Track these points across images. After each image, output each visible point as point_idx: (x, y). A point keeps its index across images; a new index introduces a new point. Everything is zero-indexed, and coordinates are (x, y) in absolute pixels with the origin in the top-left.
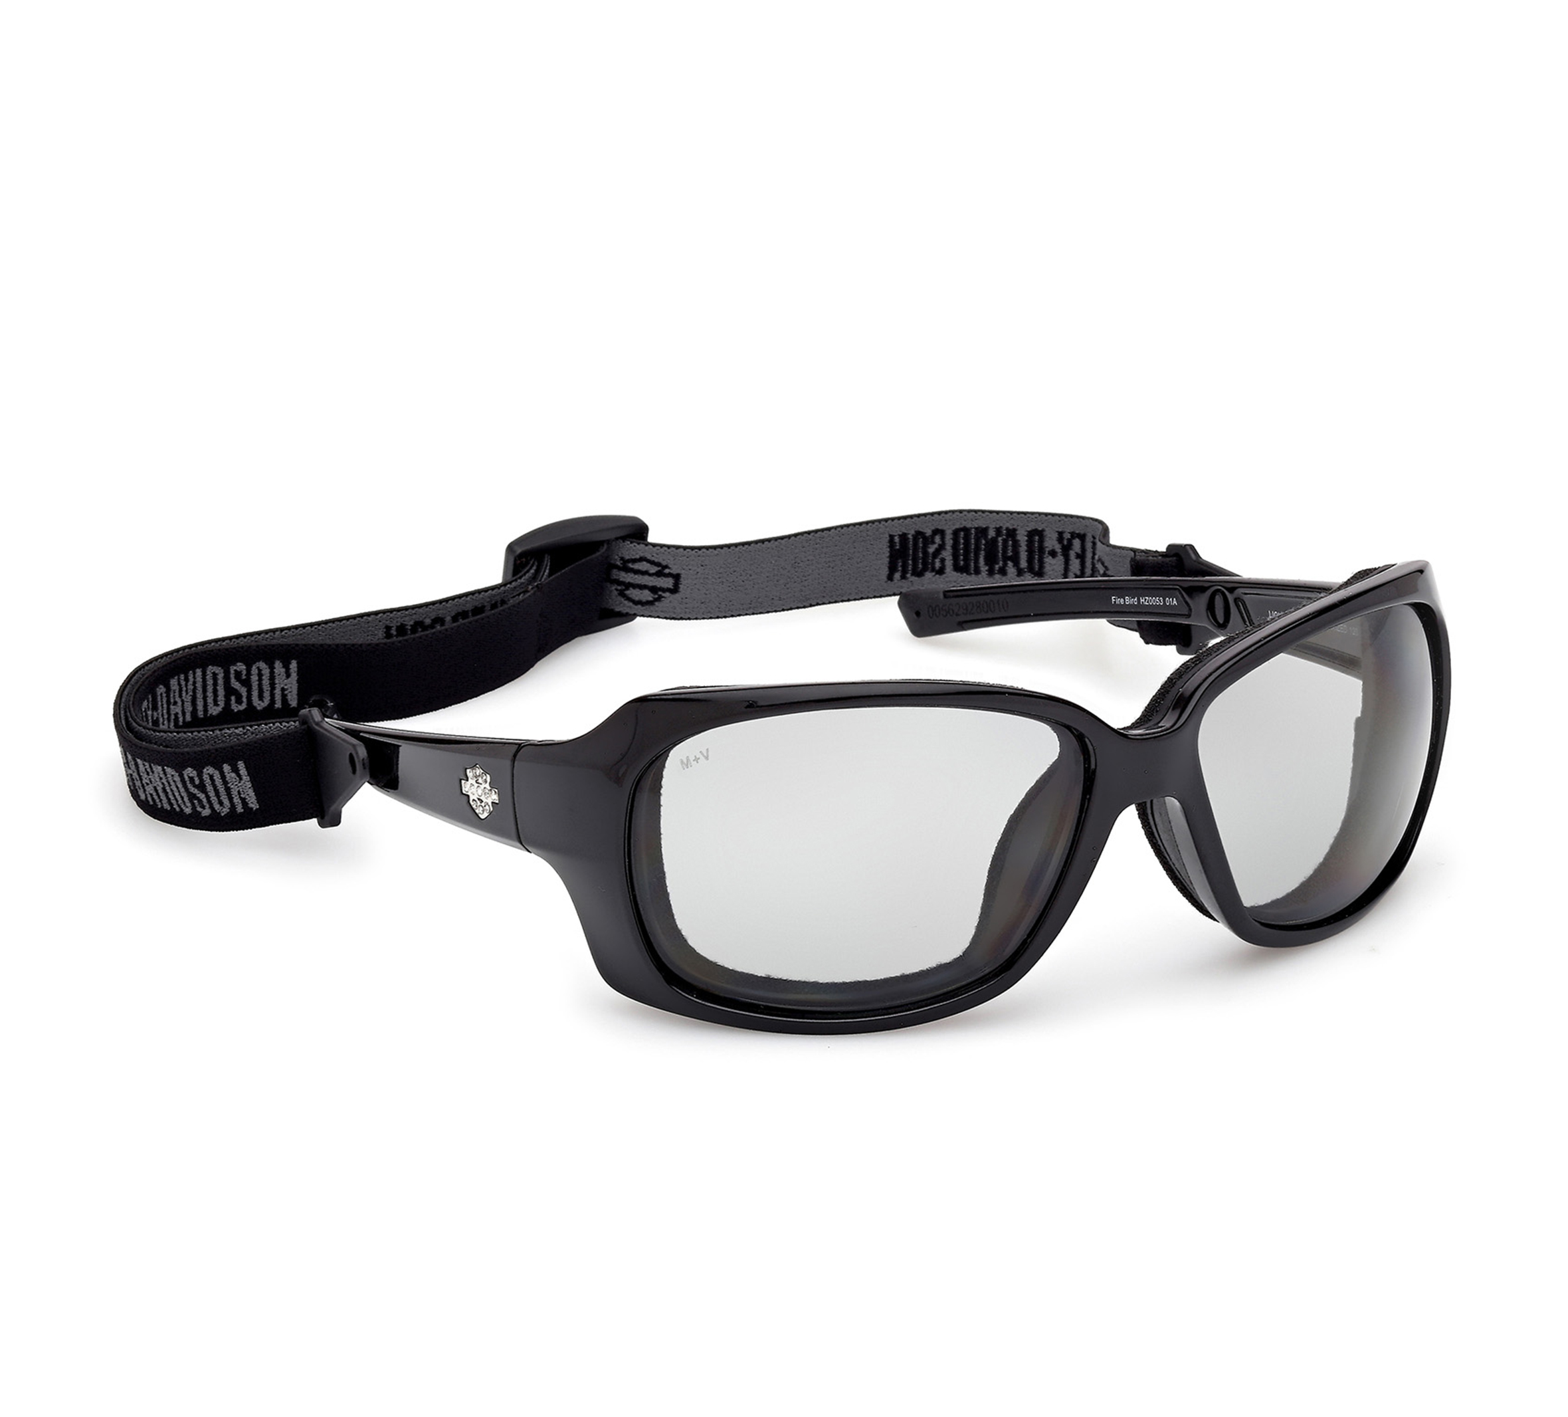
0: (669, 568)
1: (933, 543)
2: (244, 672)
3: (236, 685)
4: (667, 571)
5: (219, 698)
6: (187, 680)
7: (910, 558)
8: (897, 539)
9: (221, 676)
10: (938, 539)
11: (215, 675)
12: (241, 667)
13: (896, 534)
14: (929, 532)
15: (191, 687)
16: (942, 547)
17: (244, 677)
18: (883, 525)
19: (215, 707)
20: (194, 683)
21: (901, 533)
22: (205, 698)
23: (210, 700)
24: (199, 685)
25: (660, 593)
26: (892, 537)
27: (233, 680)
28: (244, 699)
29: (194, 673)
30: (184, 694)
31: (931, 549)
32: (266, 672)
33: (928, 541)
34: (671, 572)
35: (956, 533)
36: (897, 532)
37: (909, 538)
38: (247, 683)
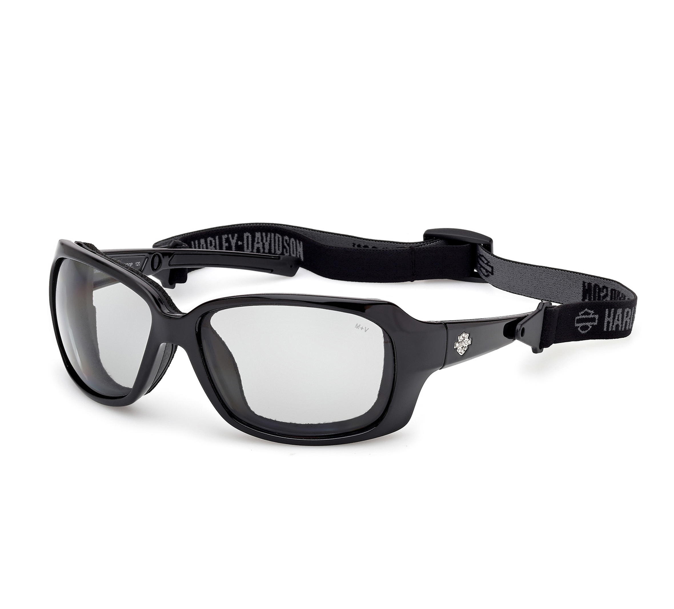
0: (490, 263)
1: (603, 292)
2: (288, 241)
3: (286, 245)
4: (489, 264)
5: (280, 248)
6: (266, 236)
7: (592, 295)
8: (586, 284)
9: (281, 239)
10: (605, 290)
11: (279, 238)
12: (286, 238)
13: (587, 282)
14: (601, 286)
15: (268, 239)
16: (606, 295)
17: (288, 243)
18: (581, 276)
19: (278, 251)
20: (270, 238)
21: (589, 282)
22: (275, 246)
23: (277, 247)
24: (273, 240)
25: (488, 273)
26: (584, 283)
27: (285, 242)
28: (288, 252)
29: (271, 234)
30: (264, 241)
31: (602, 294)
32: (294, 243)
33: (600, 290)
34: (491, 265)
35: (612, 290)
36: (587, 281)
37: (592, 286)
38: (289, 245)
